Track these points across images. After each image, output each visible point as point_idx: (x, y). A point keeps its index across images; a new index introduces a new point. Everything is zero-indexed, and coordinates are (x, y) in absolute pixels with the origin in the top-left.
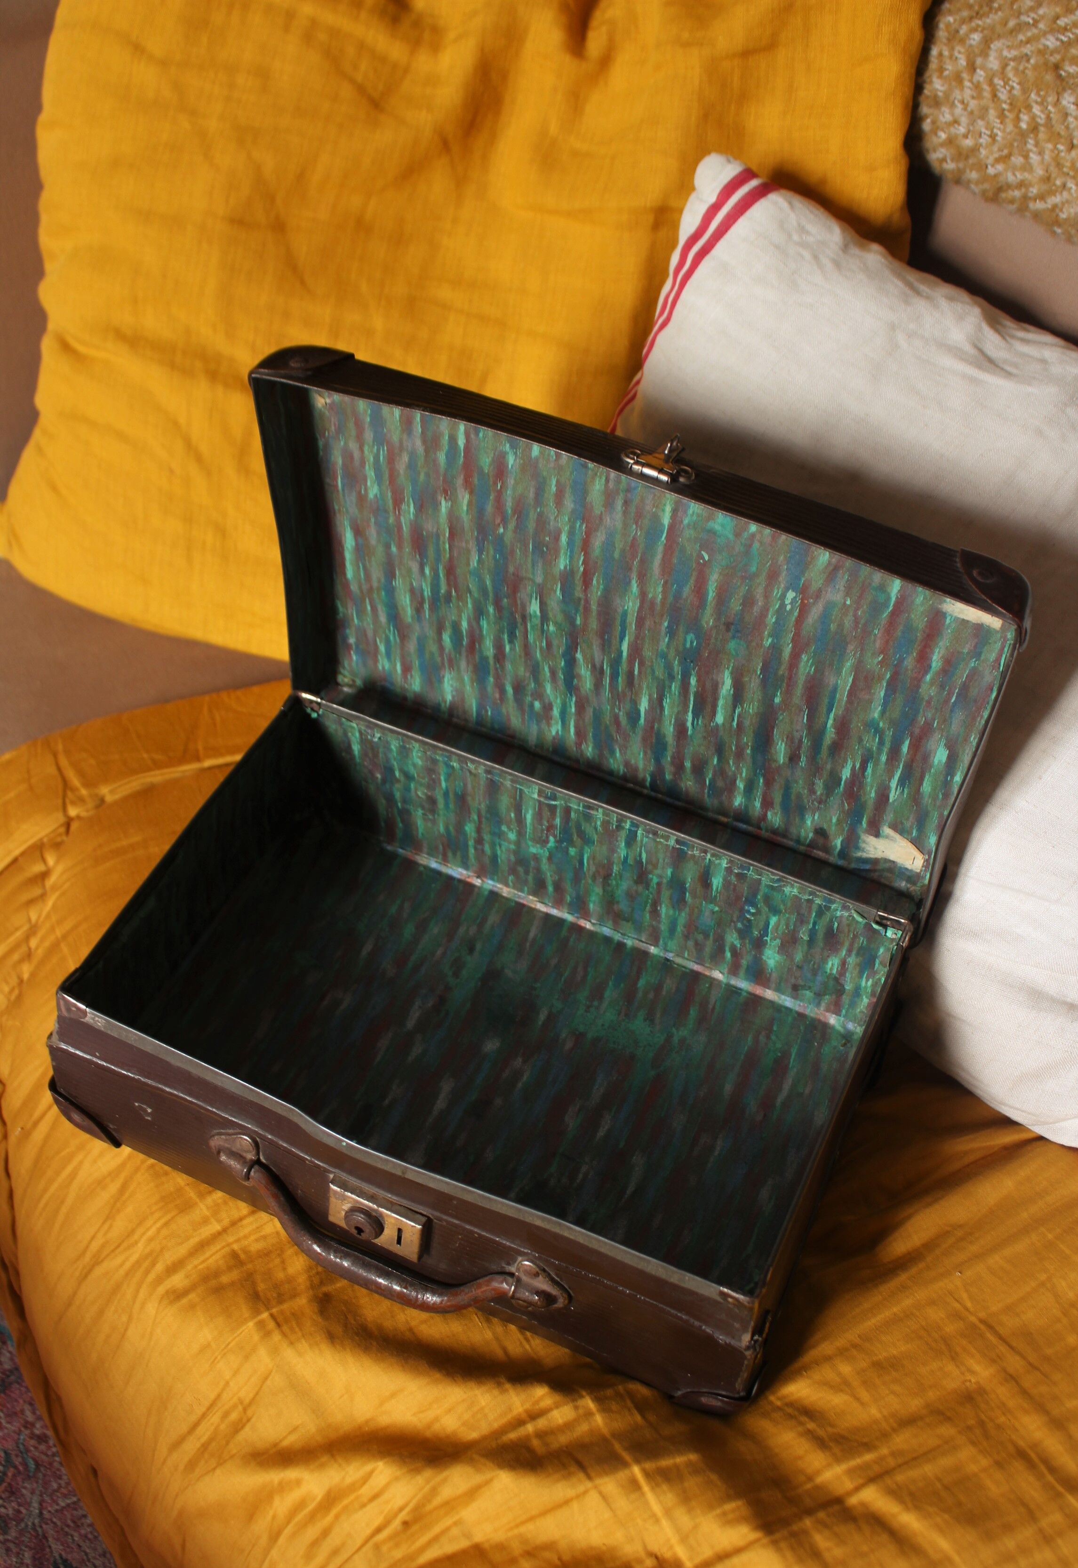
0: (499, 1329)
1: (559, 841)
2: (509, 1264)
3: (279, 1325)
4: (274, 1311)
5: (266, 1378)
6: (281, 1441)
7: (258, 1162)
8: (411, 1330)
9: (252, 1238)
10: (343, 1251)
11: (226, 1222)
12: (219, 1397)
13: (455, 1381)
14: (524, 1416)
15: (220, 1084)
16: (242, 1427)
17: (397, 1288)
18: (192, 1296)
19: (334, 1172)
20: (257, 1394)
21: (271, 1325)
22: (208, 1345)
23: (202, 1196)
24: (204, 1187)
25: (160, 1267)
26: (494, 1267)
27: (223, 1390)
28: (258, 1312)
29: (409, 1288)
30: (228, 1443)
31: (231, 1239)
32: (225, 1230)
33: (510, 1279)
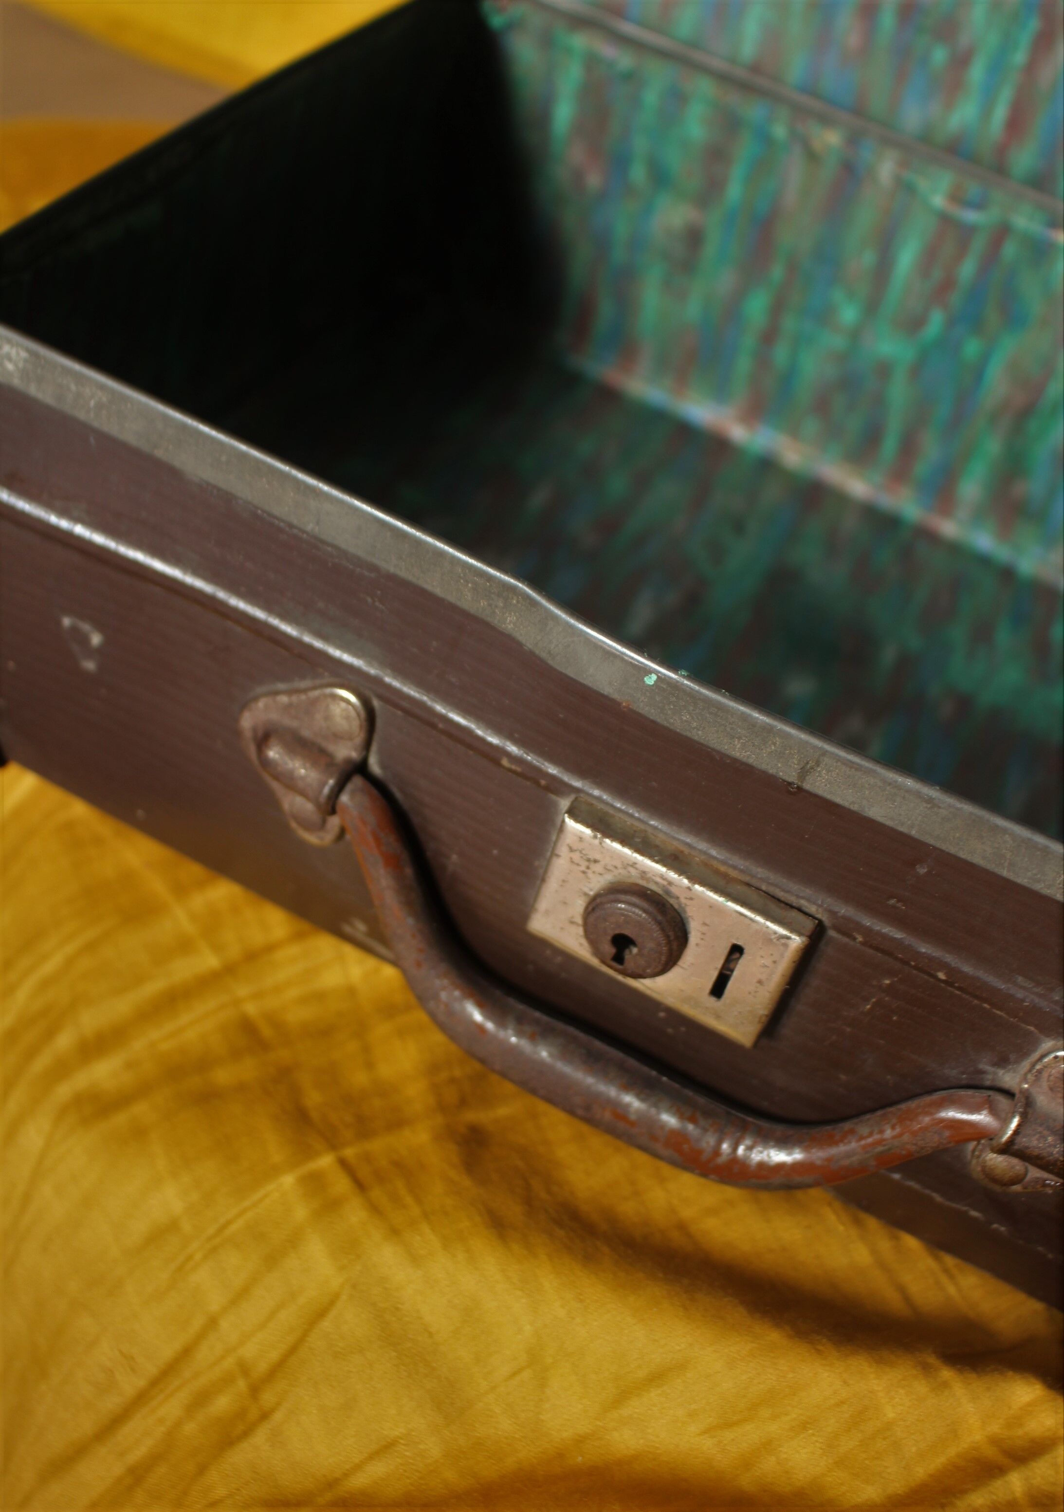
0: (885, 1245)
1: (951, 323)
2: (1003, 1062)
3: (360, 1186)
4: (349, 1152)
5: (321, 1313)
6: (346, 1475)
7: (360, 768)
8: (682, 1227)
9: (293, 993)
10: (537, 1022)
11: (234, 952)
12: (187, 1352)
13: (819, 1352)
14: (991, 1453)
15: (310, 527)
16: (246, 1434)
17: (669, 1120)
18: (141, 1110)
19: (577, 790)
20: (293, 1350)
21: (341, 1184)
22: (172, 1226)
23: (181, 891)
24: (194, 870)
25: (65, 1041)
26: (952, 1072)
27: (201, 1336)
28: (305, 1153)
29: (702, 1122)
30: (202, 1469)
31: (242, 990)
32: (229, 970)
33: (1003, 1102)
